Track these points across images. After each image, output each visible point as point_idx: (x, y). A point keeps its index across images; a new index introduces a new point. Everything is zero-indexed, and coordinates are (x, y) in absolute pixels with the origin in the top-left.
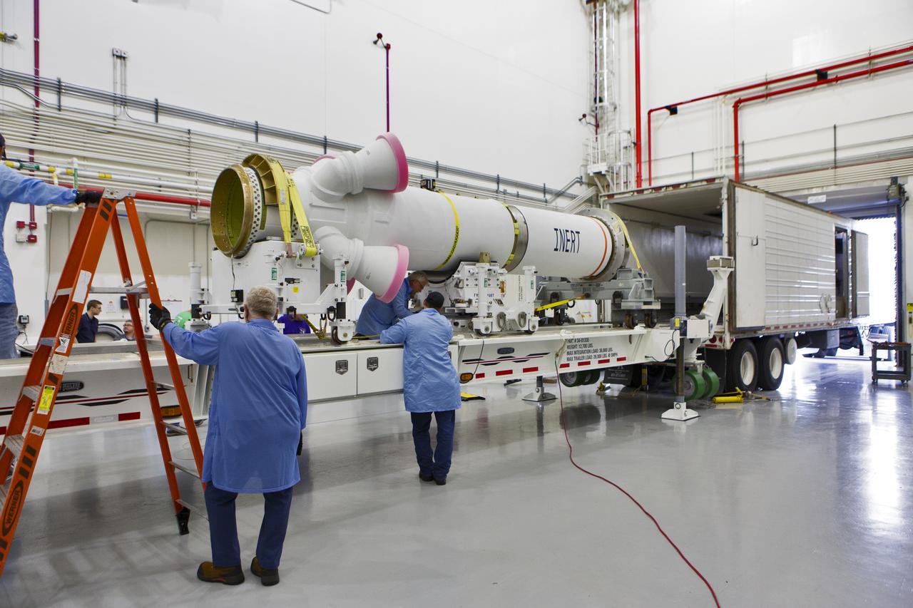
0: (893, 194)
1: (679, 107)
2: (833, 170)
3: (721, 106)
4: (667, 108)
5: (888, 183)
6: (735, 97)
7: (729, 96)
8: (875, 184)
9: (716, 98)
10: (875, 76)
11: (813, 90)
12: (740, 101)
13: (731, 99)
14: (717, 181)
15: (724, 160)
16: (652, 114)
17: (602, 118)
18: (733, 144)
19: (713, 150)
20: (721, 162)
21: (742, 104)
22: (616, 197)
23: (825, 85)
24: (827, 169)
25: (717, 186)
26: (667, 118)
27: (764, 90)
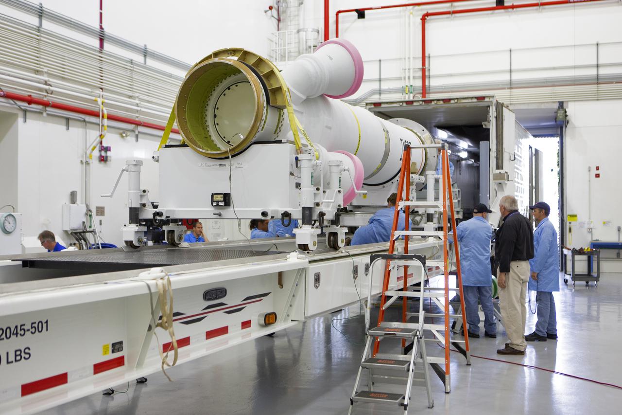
0: (561, 117)
1: (366, 12)
2: (509, 90)
3: (409, 17)
4: (357, 11)
5: (556, 106)
6: (422, 10)
7: (417, 7)
8: (543, 106)
9: (404, 8)
10: (543, 9)
11: (492, 14)
12: (428, 15)
13: (419, 10)
14: (487, 99)
15: (411, 71)
16: (340, 15)
17: (284, 12)
18: (420, 55)
19: (400, 59)
20: (409, 72)
21: (429, 17)
22: (383, 106)
23: (502, 11)
24: (504, 89)
25: (486, 104)
26: (355, 21)
27: (449, 7)
